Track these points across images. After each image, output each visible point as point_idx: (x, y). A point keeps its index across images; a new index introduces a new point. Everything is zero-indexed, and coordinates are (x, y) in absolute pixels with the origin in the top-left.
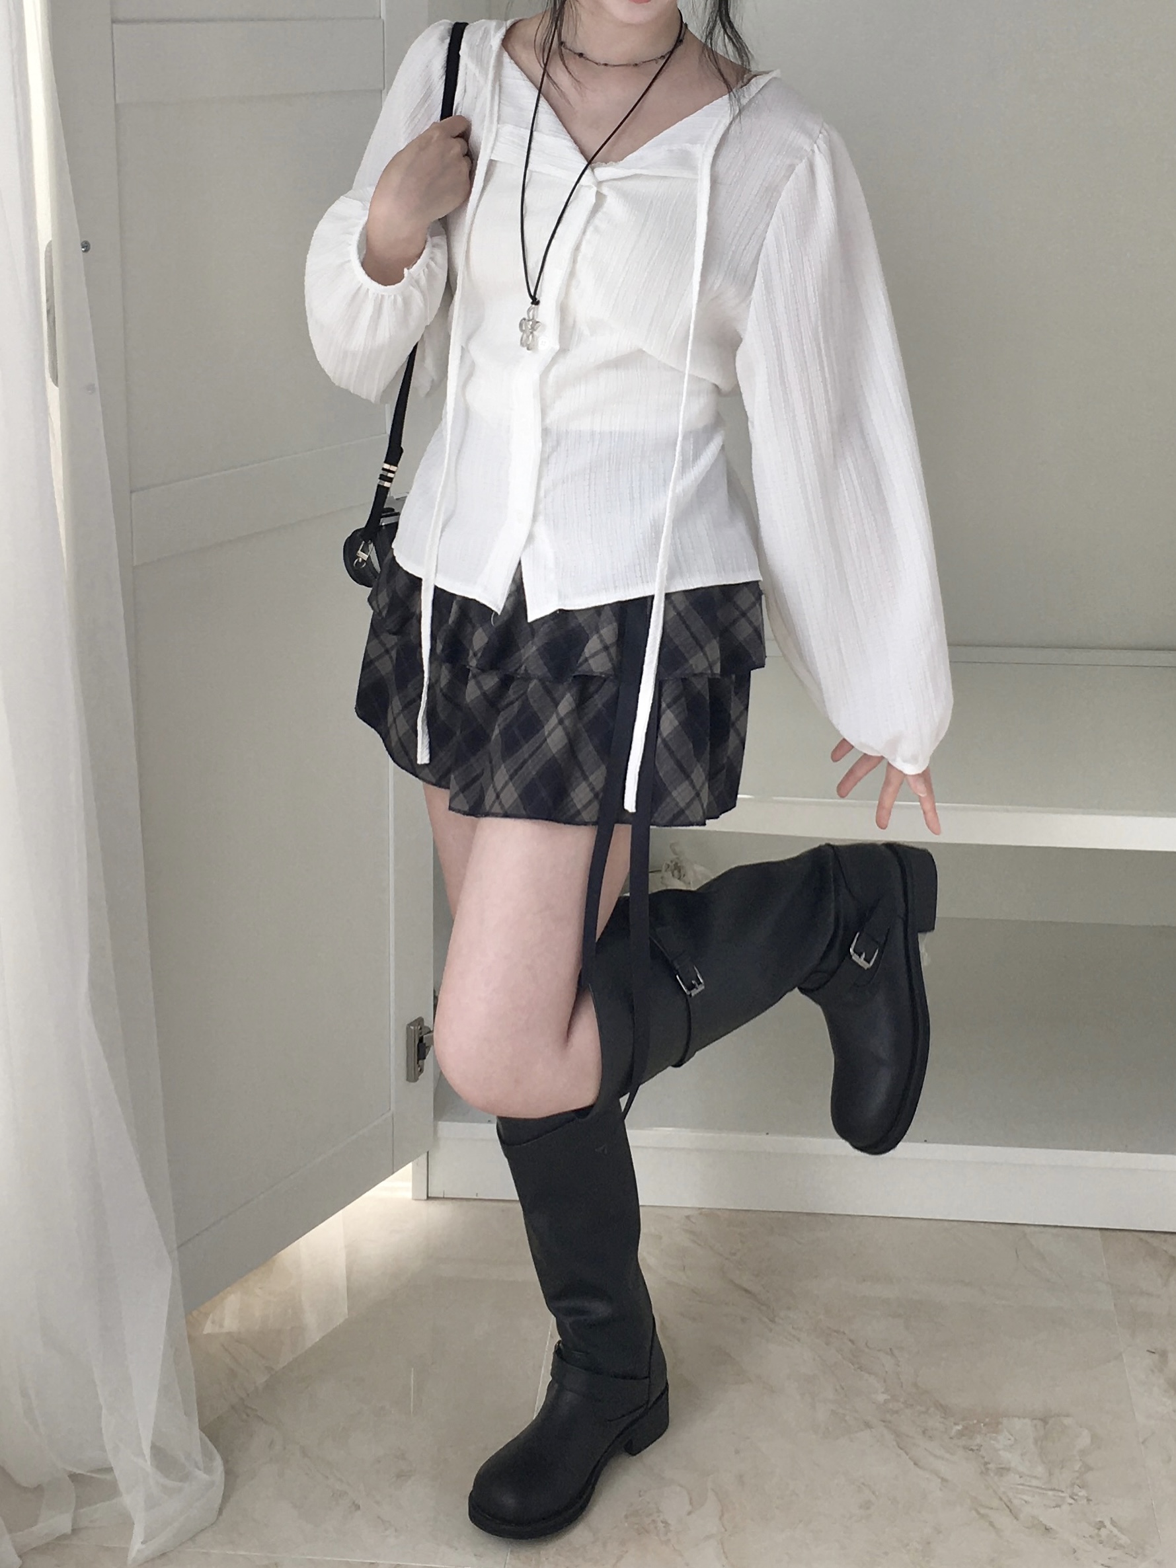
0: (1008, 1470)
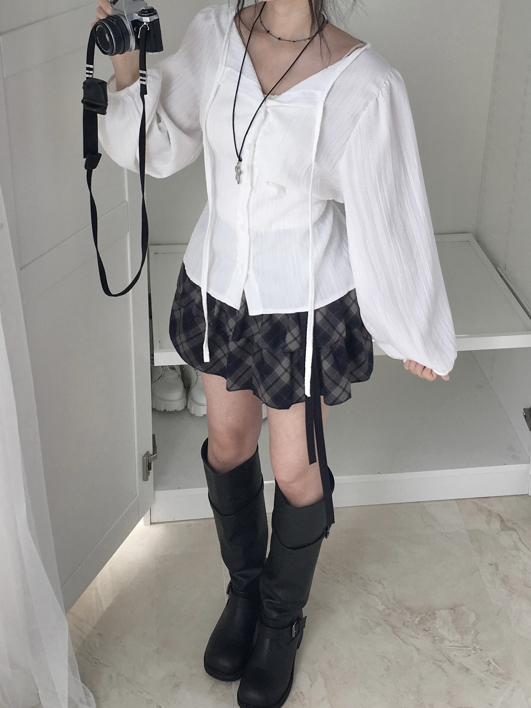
0: (444, 639)
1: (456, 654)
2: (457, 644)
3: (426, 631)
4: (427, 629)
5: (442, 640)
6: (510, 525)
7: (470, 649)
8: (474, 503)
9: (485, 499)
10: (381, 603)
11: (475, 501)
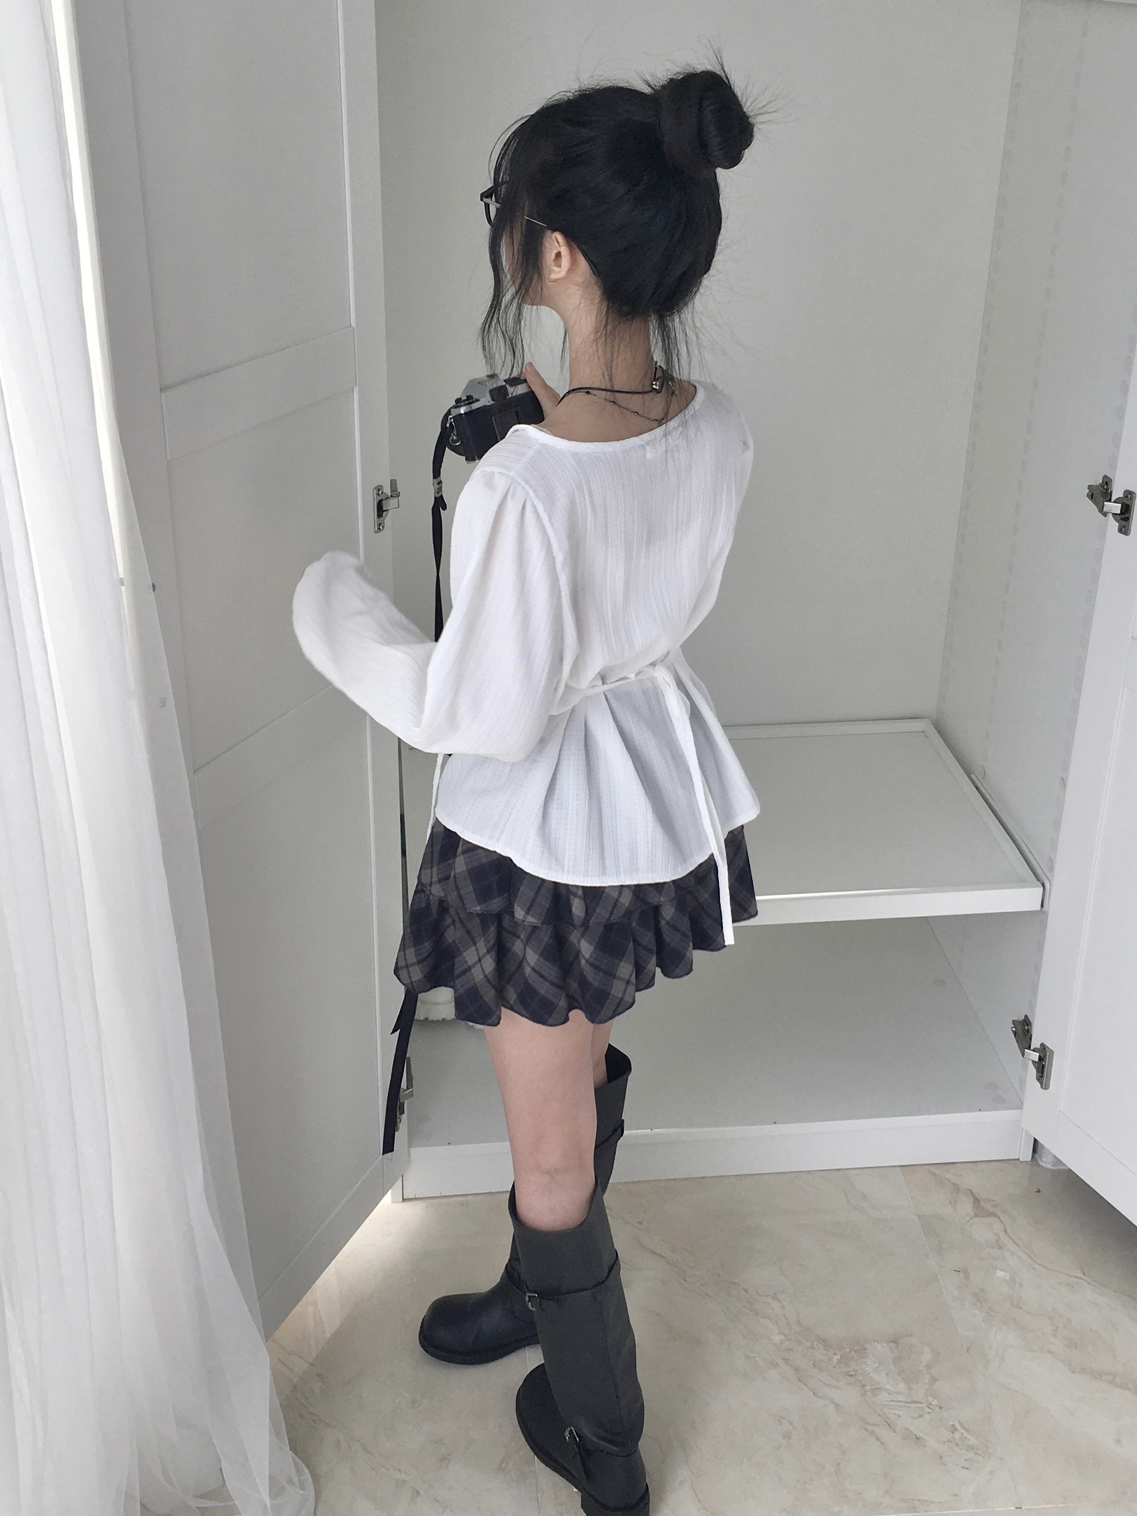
0: (880, 1389)
1: (901, 1413)
2: (901, 1398)
3: (851, 1375)
4: (853, 1373)
5: (876, 1390)
6: (989, 1207)
7: (923, 1405)
8: (930, 1172)
9: (950, 1166)
10: (777, 1331)
11: (933, 1169)
